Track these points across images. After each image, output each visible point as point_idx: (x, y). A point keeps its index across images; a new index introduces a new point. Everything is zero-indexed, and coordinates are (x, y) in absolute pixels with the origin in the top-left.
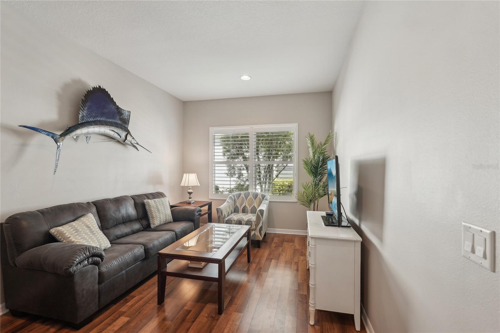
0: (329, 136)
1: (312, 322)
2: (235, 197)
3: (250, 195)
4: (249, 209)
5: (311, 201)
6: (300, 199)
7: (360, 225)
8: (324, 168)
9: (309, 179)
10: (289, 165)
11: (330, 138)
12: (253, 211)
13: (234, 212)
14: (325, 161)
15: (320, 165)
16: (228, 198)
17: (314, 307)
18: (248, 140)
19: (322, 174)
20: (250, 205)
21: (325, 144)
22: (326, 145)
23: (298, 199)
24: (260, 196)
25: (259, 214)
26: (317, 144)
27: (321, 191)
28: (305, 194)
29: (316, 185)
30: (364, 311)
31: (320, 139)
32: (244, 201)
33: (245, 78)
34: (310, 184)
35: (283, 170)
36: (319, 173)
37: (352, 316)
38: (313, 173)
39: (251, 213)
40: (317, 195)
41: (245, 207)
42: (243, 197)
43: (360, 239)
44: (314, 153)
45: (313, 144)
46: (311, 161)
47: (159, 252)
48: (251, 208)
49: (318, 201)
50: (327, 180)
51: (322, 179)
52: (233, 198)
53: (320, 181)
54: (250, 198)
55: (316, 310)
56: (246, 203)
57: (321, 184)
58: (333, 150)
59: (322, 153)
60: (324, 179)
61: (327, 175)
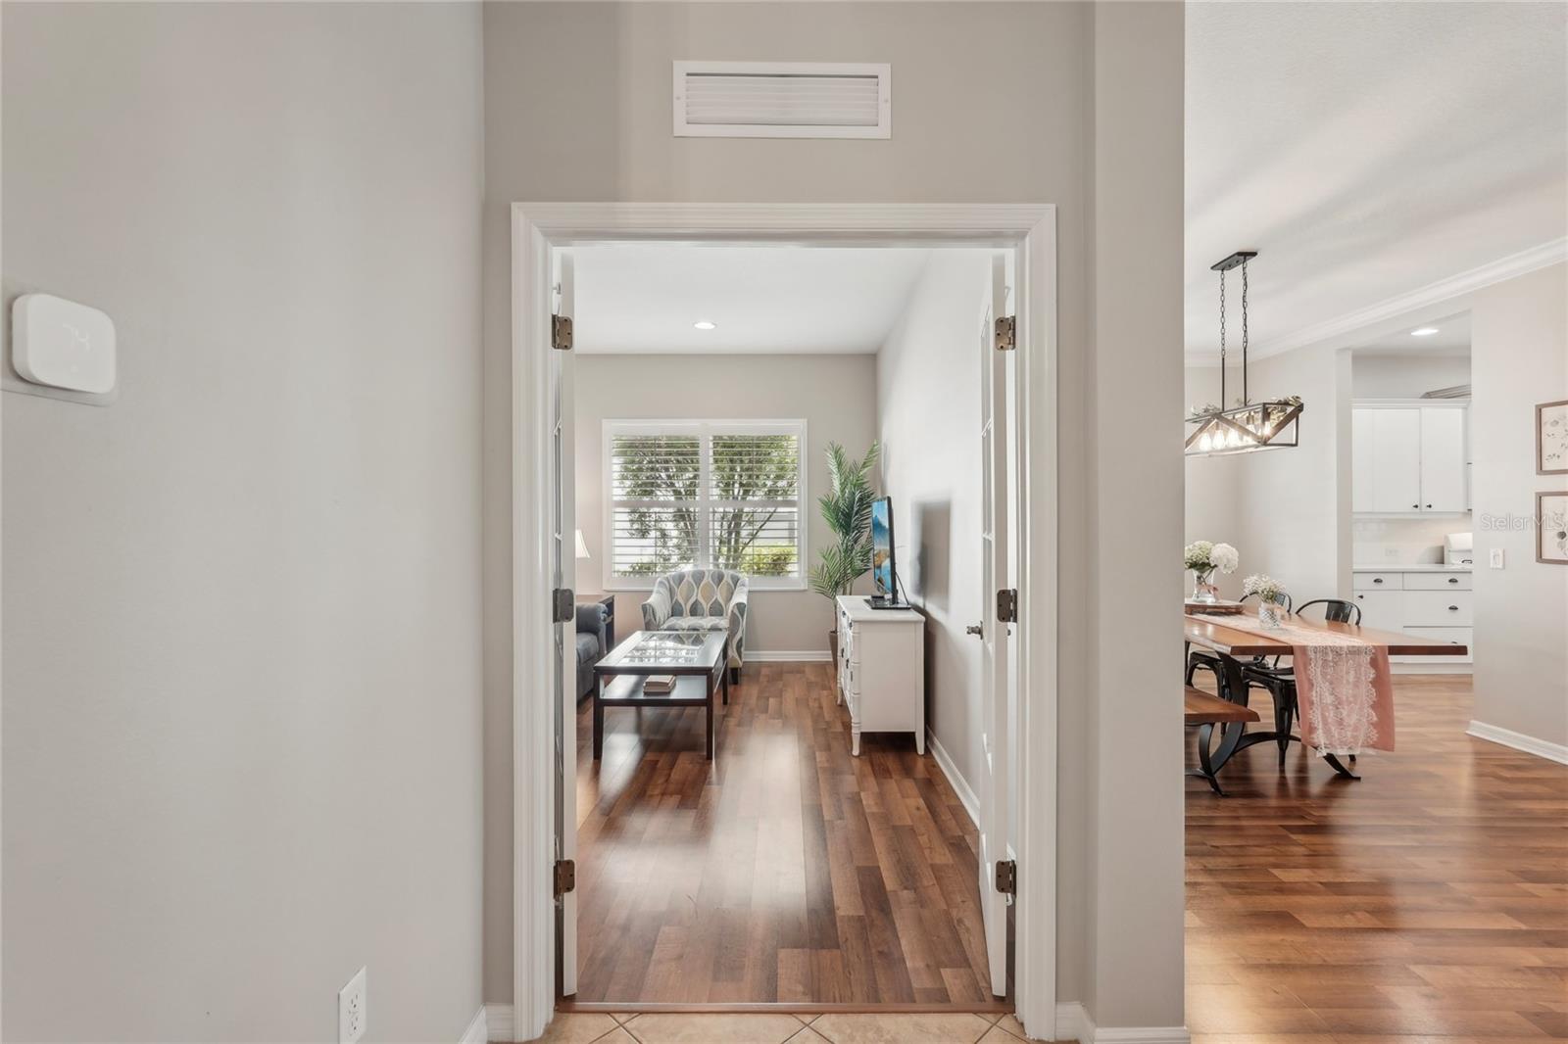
0: (872, 452)
1: (856, 752)
2: (672, 582)
3: (705, 579)
4: (706, 606)
5: (837, 584)
6: (815, 581)
7: (924, 606)
8: (862, 515)
9: (835, 539)
10: (779, 510)
11: (874, 455)
12: (716, 610)
13: (672, 616)
14: (865, 501)
15: (855, 509)
16: (657, 585)
17: (859, 728)
18: (696, 454)
19: (859, 529)
20: (706, 599)
21: (864, 465)
22: (866, 469)
23: (812, 582)
24: (727, 579)
25: (736, 612)
26: (848, 465)
27: (858, 564)
28: (826, 569)
29: (848, 551)
30: (931, 732)
31: (854, 454)
32: (694, 591)
33: (704, 325)
34: (835, 548)
35: (768, 520)
36: (853, 525)
37: (913, 734)
38: (841, 525)
39: (711, 615)
40: (849, 571)
41: (696, 603)
42: (689, 582)
43: (923, 618)
44: (843, 486)
45: (840, 465)
46: (837, 501)
47: (597, 665)
48: (709, 605)
49: (851, 585)
50: (870, 540)
51: (859, 537)
52: (666, 583)
53: (856, 542)
54: (706, 584)
55: (862, 734)
56: (698, 595)
57: (858, 548)
58: (879, 478)
59: (859, 485)
60: (863, 540)
61: (868, 530)
